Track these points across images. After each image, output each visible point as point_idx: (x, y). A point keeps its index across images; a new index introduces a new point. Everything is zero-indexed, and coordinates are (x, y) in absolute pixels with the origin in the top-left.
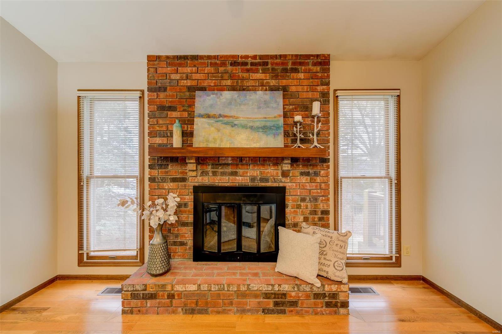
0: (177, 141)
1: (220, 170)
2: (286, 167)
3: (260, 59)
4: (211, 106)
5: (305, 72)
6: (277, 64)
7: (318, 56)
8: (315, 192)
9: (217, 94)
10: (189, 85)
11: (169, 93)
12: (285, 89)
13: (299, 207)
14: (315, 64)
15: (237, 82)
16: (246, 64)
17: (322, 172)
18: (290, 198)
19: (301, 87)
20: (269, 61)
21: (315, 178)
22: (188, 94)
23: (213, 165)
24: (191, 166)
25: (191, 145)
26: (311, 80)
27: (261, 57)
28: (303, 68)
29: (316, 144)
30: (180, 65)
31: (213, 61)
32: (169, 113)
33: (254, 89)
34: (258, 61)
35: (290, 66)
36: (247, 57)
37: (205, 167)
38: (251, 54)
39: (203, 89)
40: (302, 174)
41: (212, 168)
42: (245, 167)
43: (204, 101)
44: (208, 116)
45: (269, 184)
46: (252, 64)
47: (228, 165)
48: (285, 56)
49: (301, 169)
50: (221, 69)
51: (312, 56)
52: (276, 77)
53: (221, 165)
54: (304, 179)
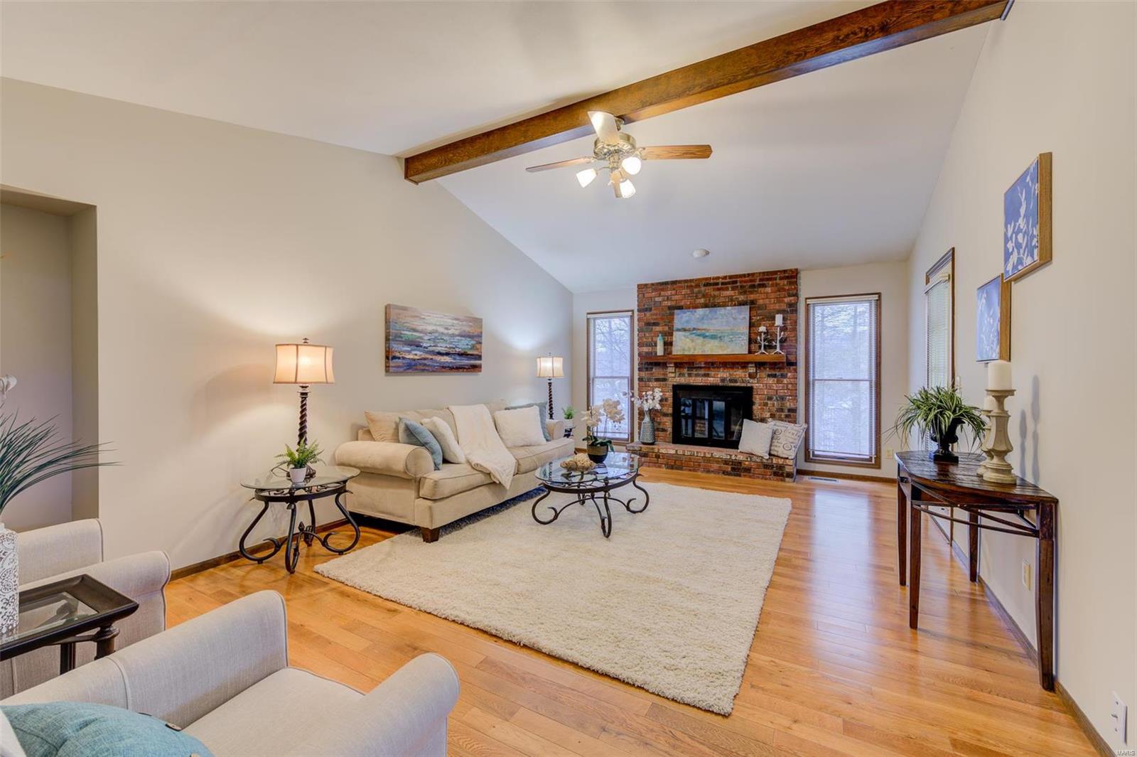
0: (660, 350)
1: (694, 372)
2: (752, 370)
3: (730, 278)
4: (687, 322)
5: (772, 285)
6: (745, 282)
7: (785, 271)
8: (781, 393)
9: (692, 312)
10: (669, 304)
11: (653, 312)
12: (752, 303)
13: (766, 404)
14: (781, 279)
15: (710, 300)
16: (717, 284)
17: (789, 374)
18: (757, 397)
19: (767, 300)
20: (738, 279)
21: (782, 379)
22: (668, 312)
23: (688, 368)
24: (671, 369)
25: (670, 353)
26: (778, 293)
27: (731, 277)
28: (770, 283)
29: (778, 350)
30: (662, 290)
31: (689, 284)
32: (654, 327)
33: (724, 305)
34: (728, 280)
35: (758, 282)
36: (718, 278)
37: (682, 370)
38: (721, 275)
39: (680, 308)
40: (769, 376)
41: (688, 370)
42: (716, 369)
43: (682, 317)
44: (685, 330)
45: (738, 384)
46: (722, 284)
47: (701, 368)
48: (753, 274)
49: (768, 371)
50: (696, 290)
51: (779, 271)
52: (745, 292)
53: (695, 368)
54: (771, 381)
